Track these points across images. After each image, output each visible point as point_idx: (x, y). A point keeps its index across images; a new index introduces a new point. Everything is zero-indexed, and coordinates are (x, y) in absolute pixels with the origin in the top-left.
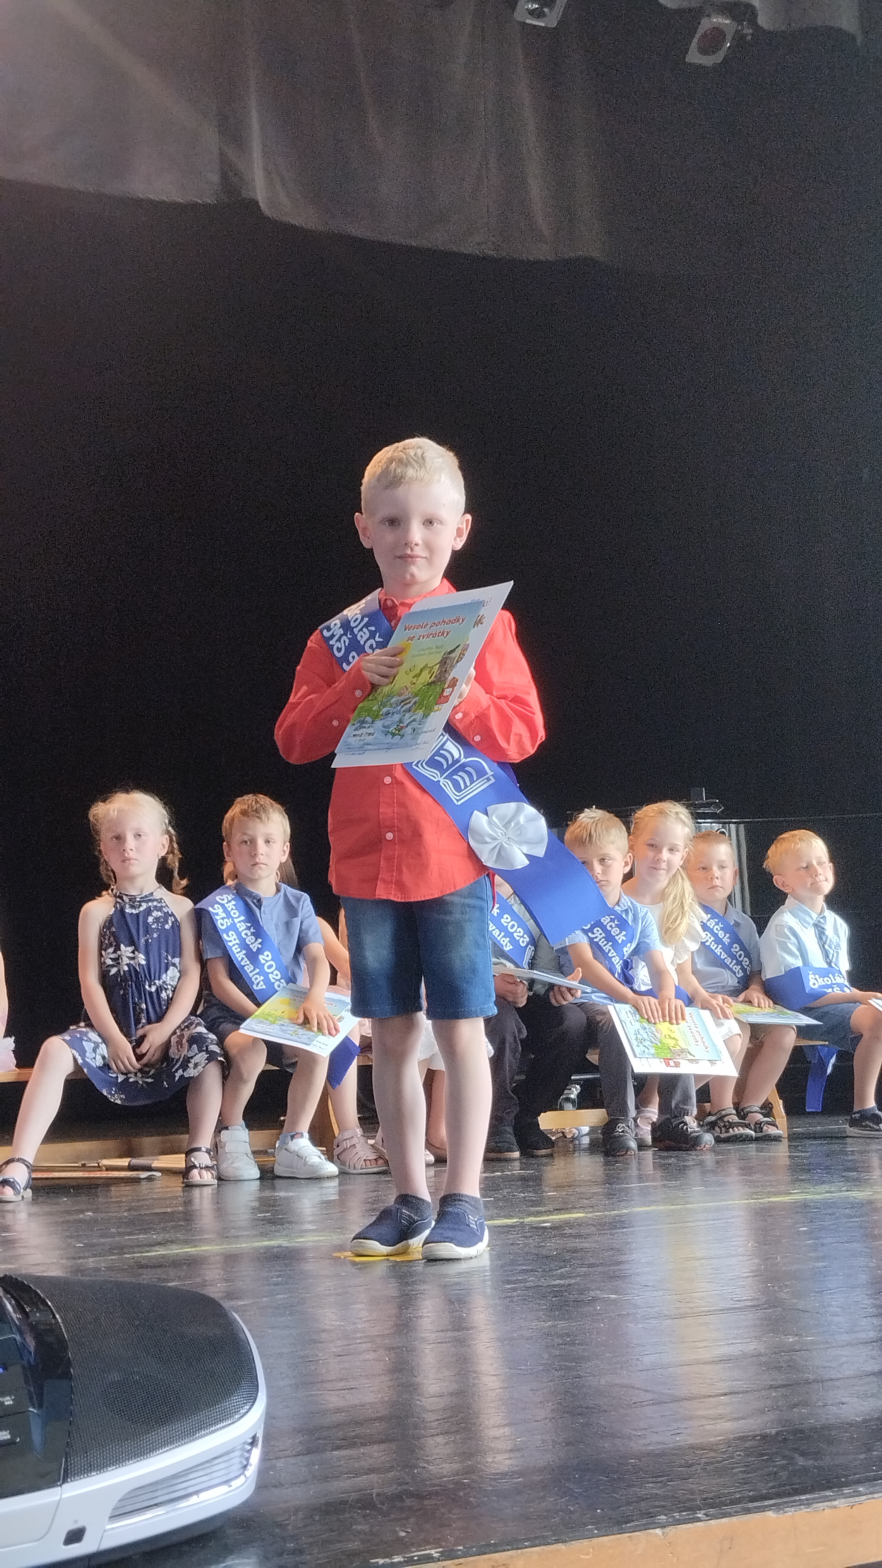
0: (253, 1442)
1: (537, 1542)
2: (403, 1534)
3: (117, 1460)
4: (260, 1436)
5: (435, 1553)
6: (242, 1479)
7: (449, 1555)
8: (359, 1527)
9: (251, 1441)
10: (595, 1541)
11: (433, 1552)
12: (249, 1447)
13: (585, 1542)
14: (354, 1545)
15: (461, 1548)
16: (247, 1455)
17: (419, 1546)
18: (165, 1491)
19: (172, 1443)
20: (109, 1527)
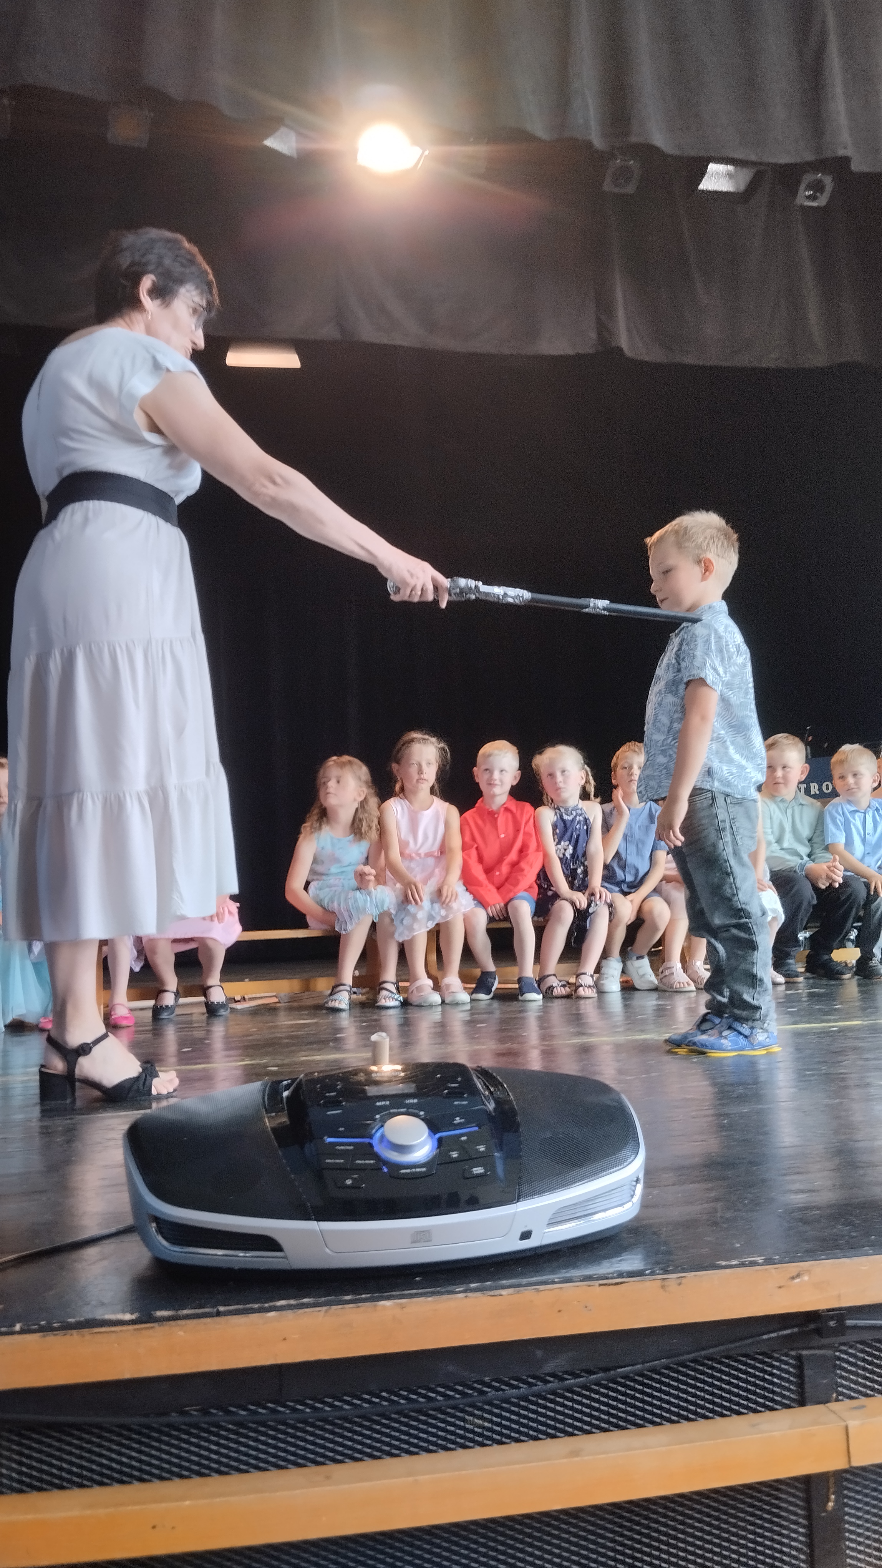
0: (637, 1181)
1: (830, 1256)
2: (738, 1245)
3: (551, 1189)
4: (641, 1176)
5: (760, 1259)
6: (630, 1204)
7: (769, 1262)
8: (709, 1239)
9: (635, 1179)
10: (871, 1257)
11: (759, 1258)
12: (635, 1183)
13: (864, 1258)
14: (705, 1251)
15: (777, 1257)
16: (633, 1188)
17: (749, 1255)
18: (582, 1209)
19: (584, 1179)
20: (547, 1230)
